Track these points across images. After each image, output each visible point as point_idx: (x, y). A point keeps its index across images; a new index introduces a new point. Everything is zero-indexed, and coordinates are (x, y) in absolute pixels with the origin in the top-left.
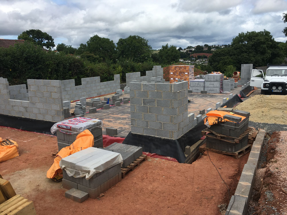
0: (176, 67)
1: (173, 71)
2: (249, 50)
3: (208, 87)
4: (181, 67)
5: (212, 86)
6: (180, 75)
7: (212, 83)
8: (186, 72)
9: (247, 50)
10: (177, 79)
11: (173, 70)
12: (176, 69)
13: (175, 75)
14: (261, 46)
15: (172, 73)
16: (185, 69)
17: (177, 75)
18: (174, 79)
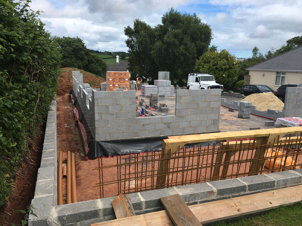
0: (115, 74)
1: (112, 78)
2: (70, 56)
3: (161, 92)
4: (121, 74)
5: (165, 90)
6: (120, 81)
7: (165, 88)
8: (127, 78)
9: (69, 56)
10: (116, 85)
11: (113, 76)
12: (115, 75)
13: (115, 81)
14: (80, 52)
15: (111, 80)
16: (125, 75)
17: (117, 81)
18: (114, 85)
